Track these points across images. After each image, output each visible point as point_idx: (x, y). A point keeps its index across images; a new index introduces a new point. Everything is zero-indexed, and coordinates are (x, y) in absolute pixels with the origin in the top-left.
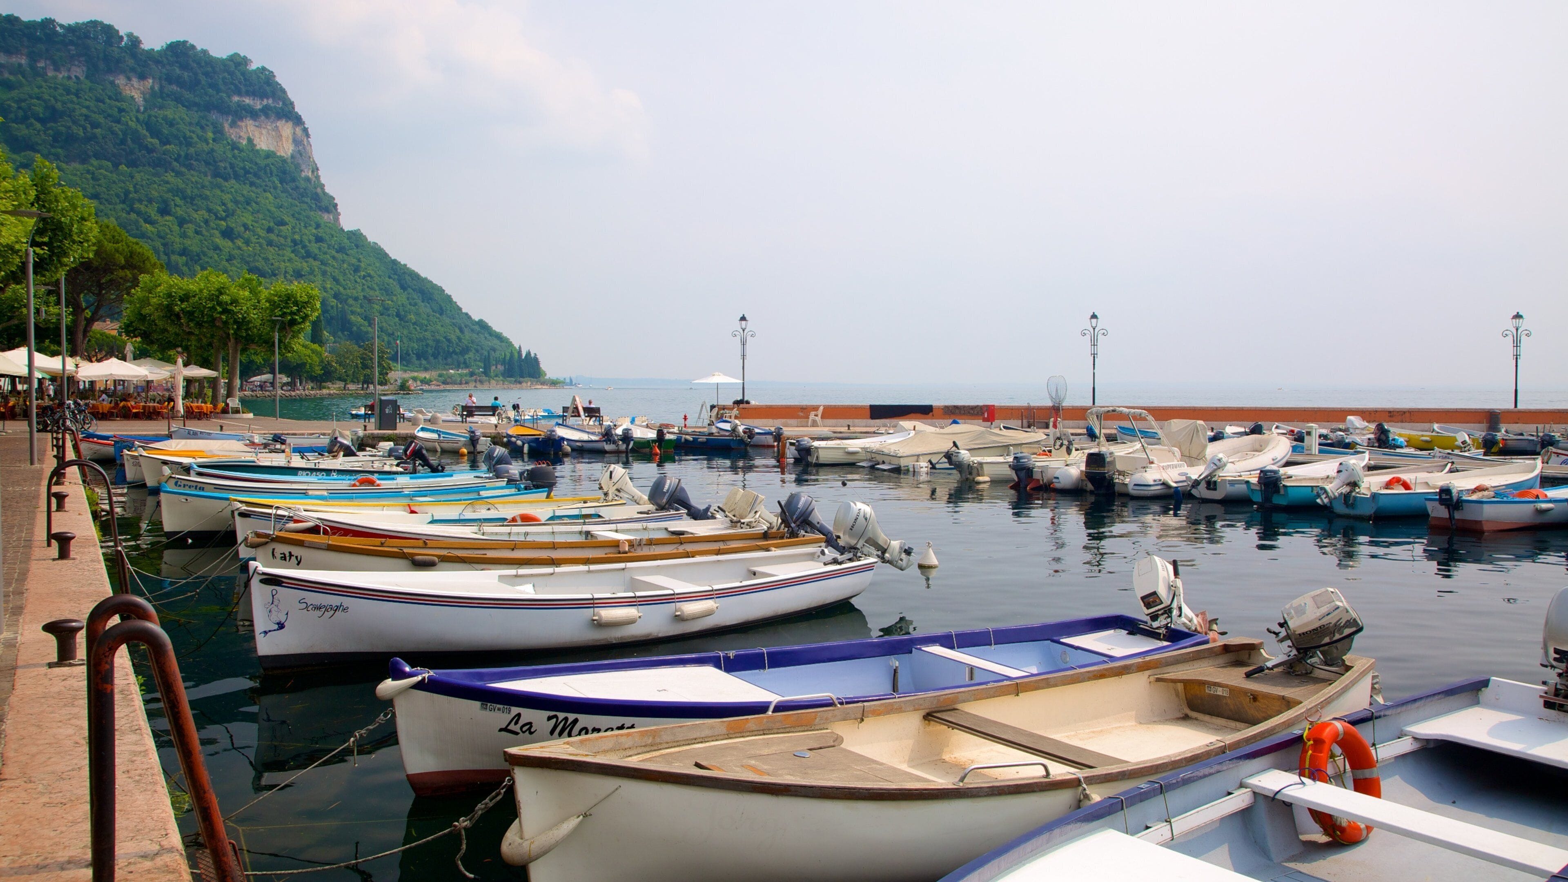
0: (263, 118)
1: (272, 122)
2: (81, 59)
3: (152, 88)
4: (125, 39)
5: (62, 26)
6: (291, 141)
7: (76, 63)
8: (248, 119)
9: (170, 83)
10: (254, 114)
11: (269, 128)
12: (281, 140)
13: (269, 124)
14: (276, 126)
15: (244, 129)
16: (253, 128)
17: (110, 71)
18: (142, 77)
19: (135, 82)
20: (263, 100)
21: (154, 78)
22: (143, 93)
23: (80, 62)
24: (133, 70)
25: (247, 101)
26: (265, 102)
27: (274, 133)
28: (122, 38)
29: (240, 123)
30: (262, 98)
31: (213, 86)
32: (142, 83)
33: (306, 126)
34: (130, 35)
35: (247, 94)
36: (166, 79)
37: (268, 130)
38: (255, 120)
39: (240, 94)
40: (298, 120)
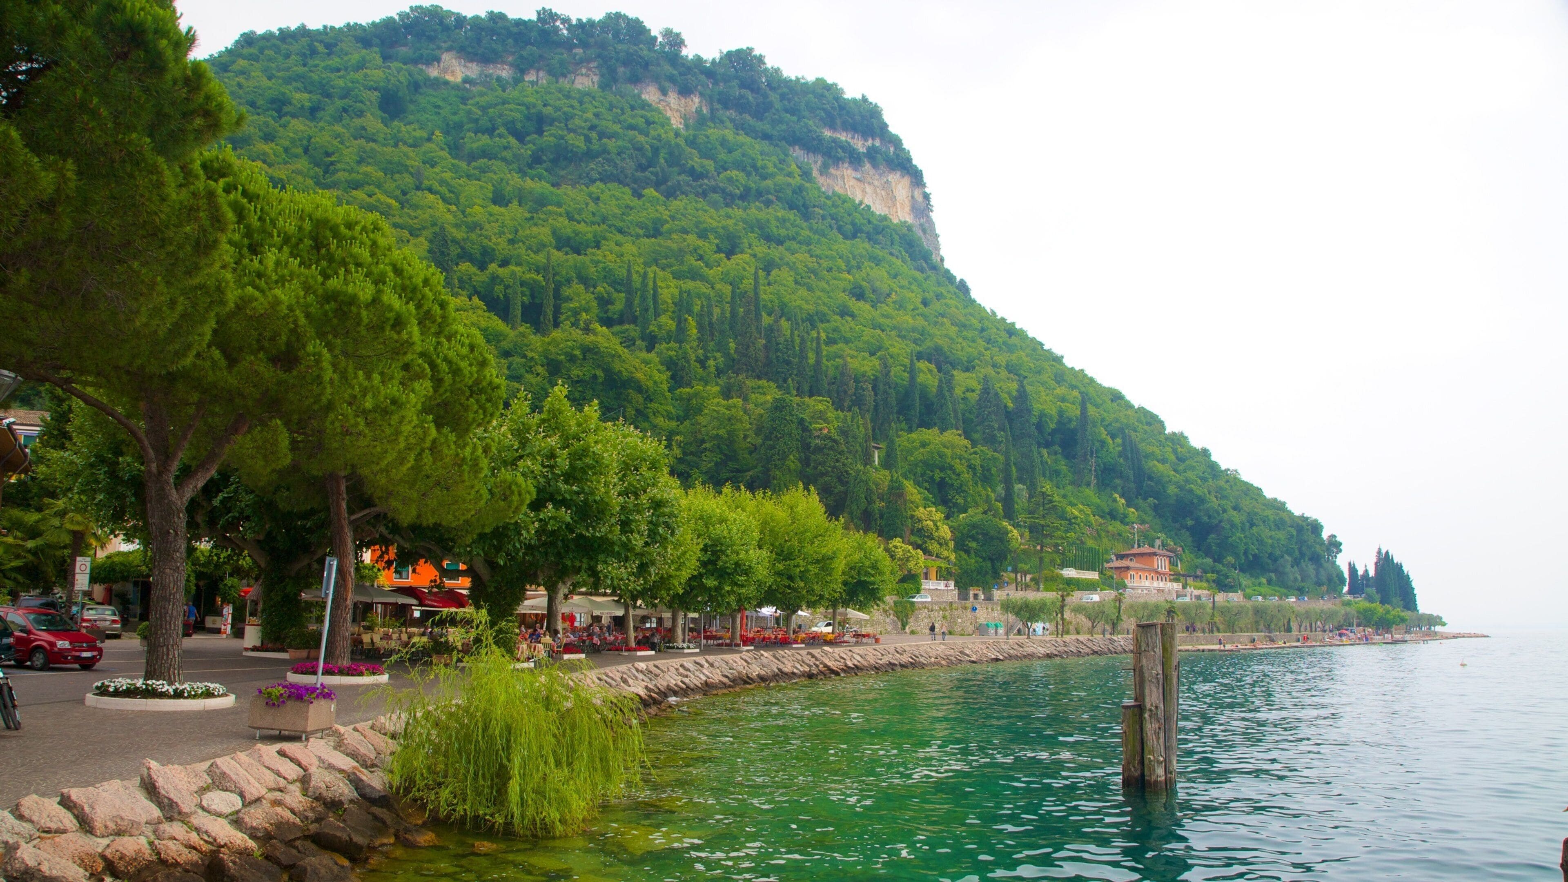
0: (868, 166)
1: (880, 175)
2: (591, 65)
3: (699, 111)
4: (660, 39)
5: (566, 21)
6: (907, 209)
7: (584, 71)
8: (846, 165)
9: (726, 107)
10: (855, 159)
11: (876, 183)
12: (894, 205)
13: (877, 177)
14: (887, 182)
15: (840, 182)
16: (852, 182)
17: (635, 80)
18: (685, 92)
19: (673, 98)
20: (866, 140)
21: (702, 95)
22: (685, 117)
23: (589, 69)
24: (672, 79)
25: (843, 137)
26: (870, 143)
27: (883, 193)
28: (655, 38)
29: (832, 171)
30: (865, 137)
31: (793, 111)
32: (683, 100)
33: (927, 190)
34: (668, 33)
35: (845, 128)
36: (719, 101)
37: (875, 187)
38: (856, 170)
39: (833, 127)
40: (916, 177)
